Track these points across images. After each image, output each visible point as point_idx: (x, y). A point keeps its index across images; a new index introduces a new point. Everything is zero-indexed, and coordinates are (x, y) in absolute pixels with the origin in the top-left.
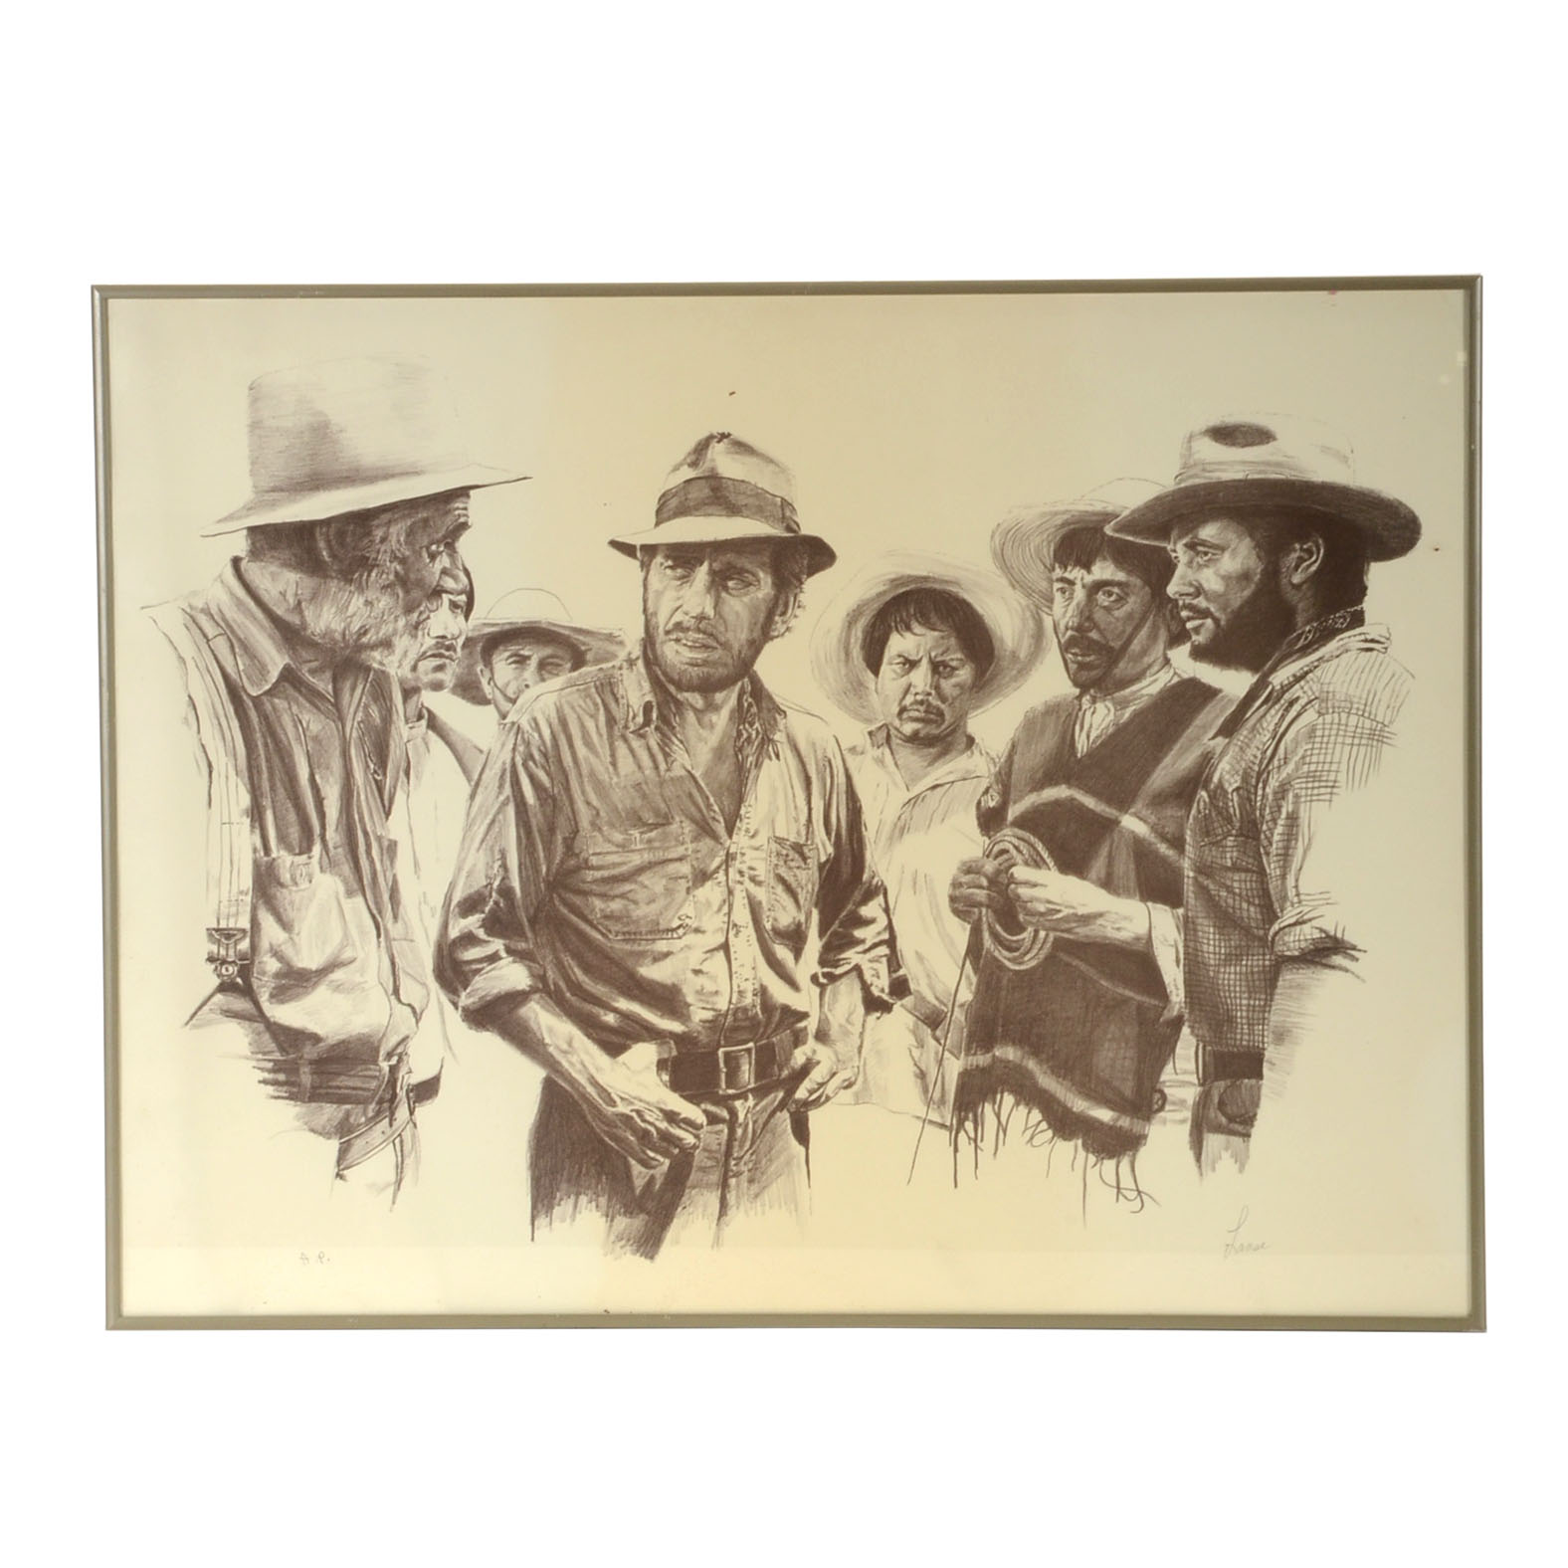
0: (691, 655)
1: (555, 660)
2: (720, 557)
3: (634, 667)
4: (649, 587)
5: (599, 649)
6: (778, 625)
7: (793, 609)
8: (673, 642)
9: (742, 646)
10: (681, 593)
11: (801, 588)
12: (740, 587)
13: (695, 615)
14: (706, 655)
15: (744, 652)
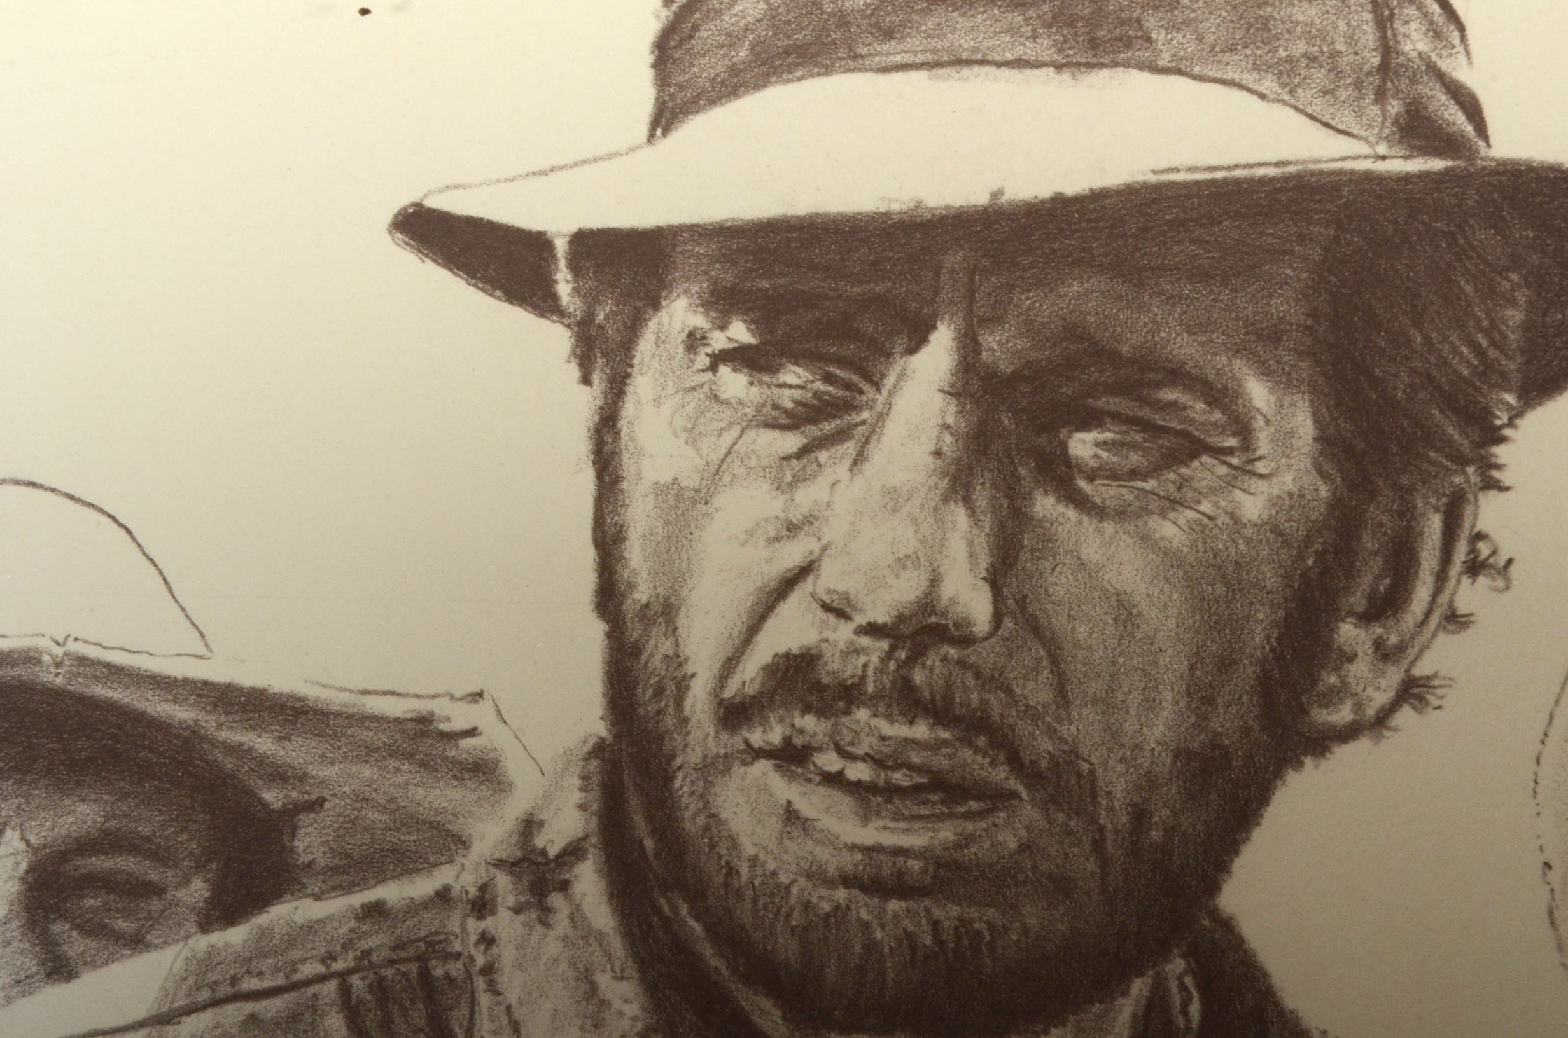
0: (870, 834)
1: (126, 863)
2: (1025, 300)
3: (556, 900)
4: (628, 466)
5: (362, 800)
6: (1360, 669)
7: (1441, 577)
8: (763, 766)
9: (1149, 783)
10: (807, 497)
11: (1488, 465)
12: (1135, 459)
13: (881, 616)
14: (946, 833)
15: (1161, 814)
